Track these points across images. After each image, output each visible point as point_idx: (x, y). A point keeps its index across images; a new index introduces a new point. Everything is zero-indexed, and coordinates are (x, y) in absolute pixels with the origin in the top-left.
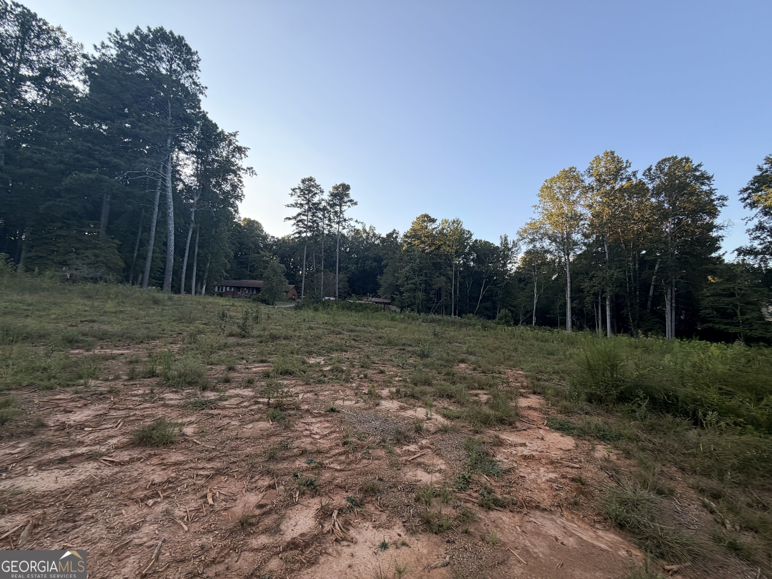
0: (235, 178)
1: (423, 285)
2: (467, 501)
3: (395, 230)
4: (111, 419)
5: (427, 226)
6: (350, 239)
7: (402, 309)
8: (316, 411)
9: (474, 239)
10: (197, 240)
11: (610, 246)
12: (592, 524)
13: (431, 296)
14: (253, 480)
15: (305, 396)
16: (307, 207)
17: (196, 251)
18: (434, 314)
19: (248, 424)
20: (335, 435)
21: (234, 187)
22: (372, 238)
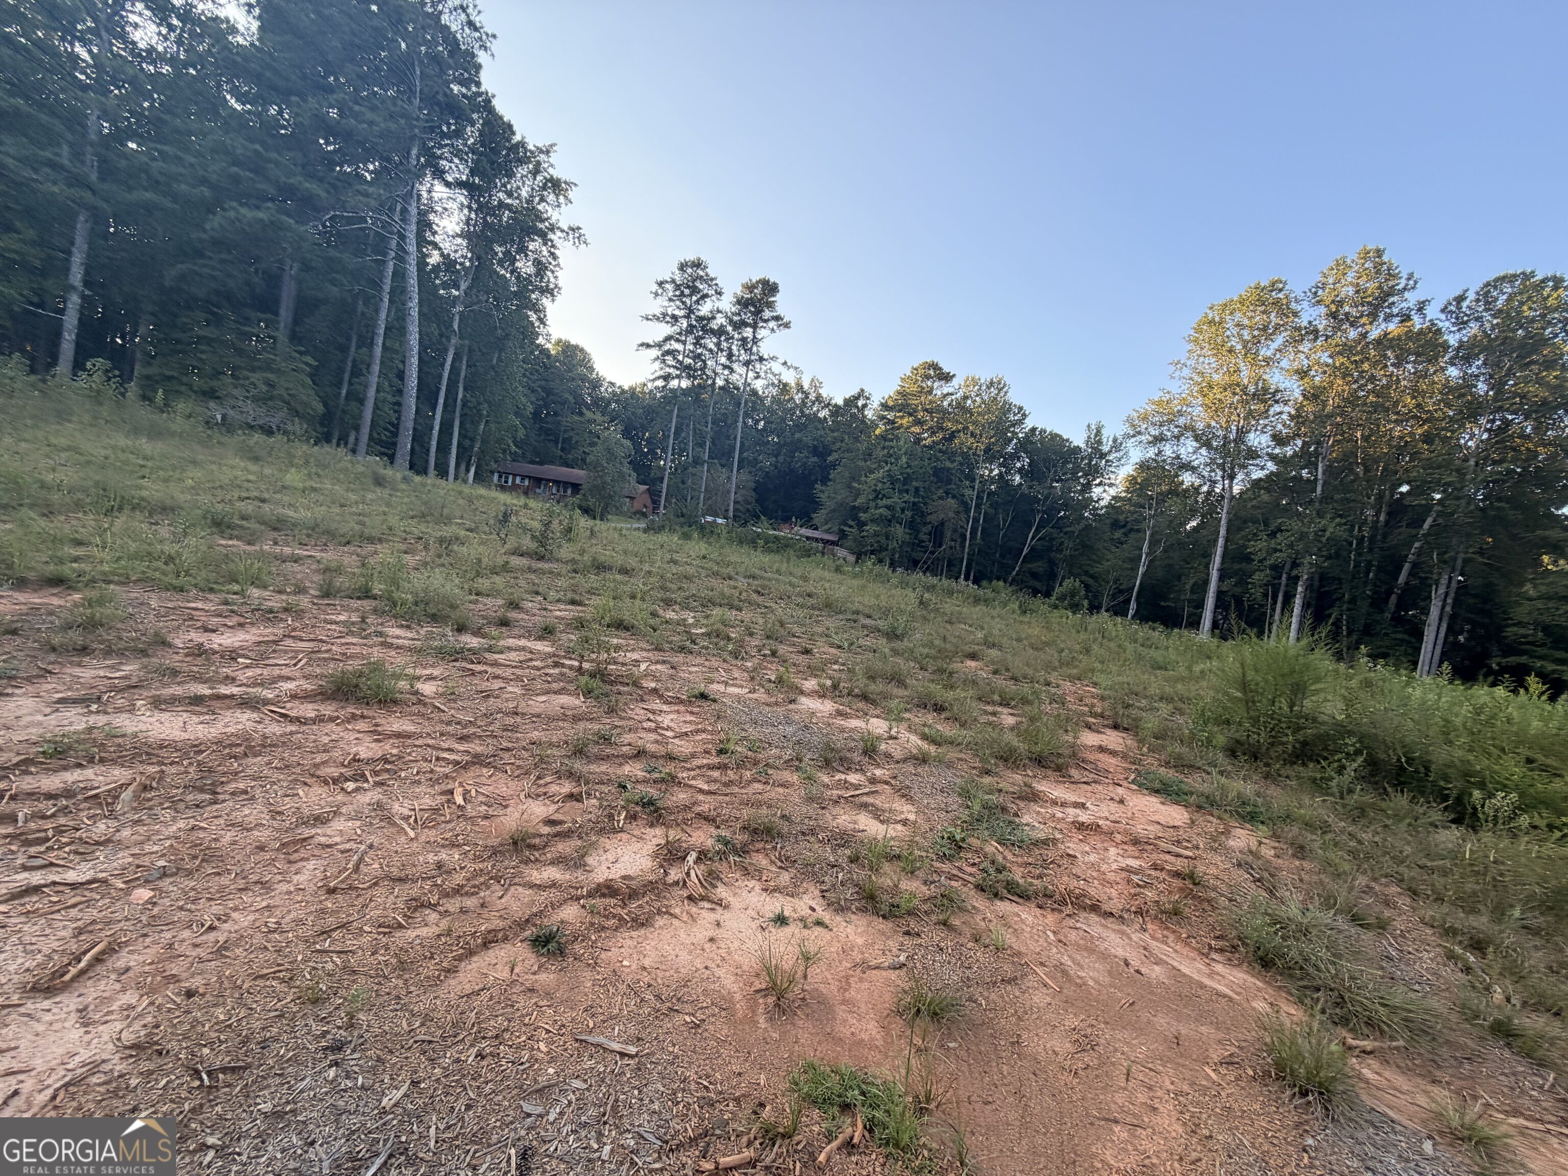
0: (544, 248)
1: (909, 513)
2: (952, 877)
3: (862, 390)
4: (286, 652)
5: (932, 389)
6: (768, 402)
7: (859, 556)
8: (670, 694)
9: (1030, 426)
10: (463, 374)
11: (1330, 466)
12: (1205, 951)
13: (922, 536)
14: (542, 782)
15: (653, 667)
16: (685, 325)
17: (460, 396)
18: (924, 573)
19: (537, 695)
20: (704, 736)
21: (541, 268)
22: (814, 403)
